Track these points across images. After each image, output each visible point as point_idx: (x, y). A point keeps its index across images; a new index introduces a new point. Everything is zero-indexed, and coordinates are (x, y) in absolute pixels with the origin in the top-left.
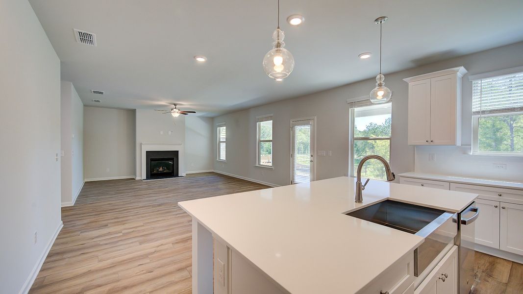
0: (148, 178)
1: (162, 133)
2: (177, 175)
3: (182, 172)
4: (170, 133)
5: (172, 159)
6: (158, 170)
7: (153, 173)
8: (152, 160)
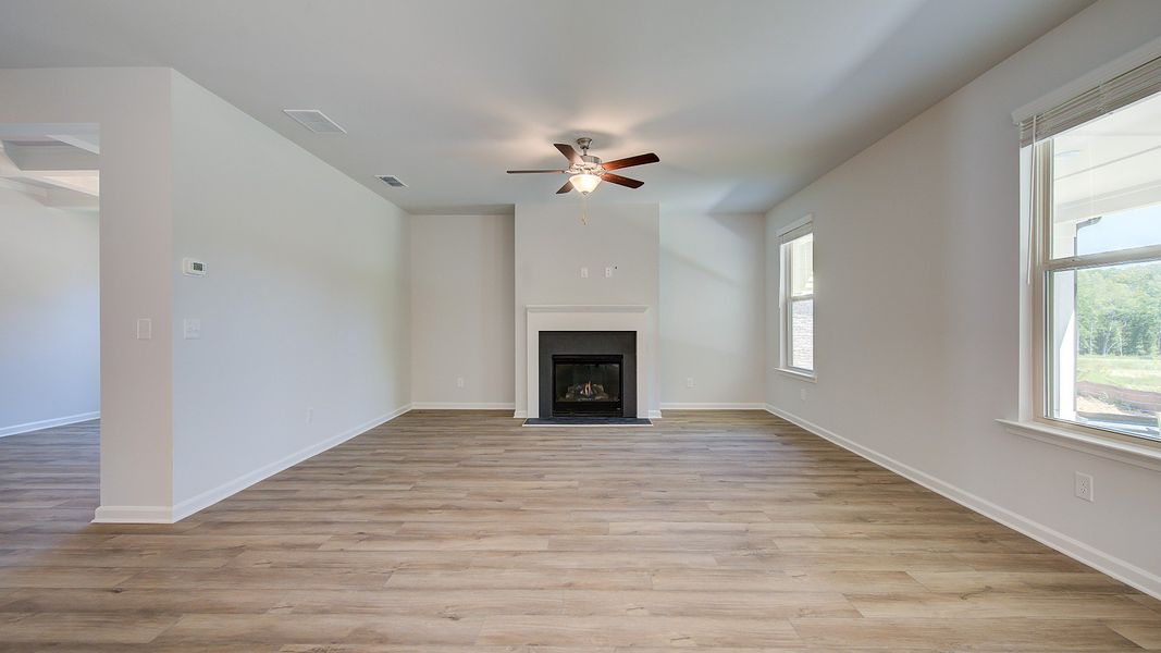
0: (544, 417)
1: (585, 271)
2: (631, 417)
3: (649, 403)
4: (609, 271)
5: (618, 359)
6: (577, 394)
7: (561, 400)
8: (557, 360)
